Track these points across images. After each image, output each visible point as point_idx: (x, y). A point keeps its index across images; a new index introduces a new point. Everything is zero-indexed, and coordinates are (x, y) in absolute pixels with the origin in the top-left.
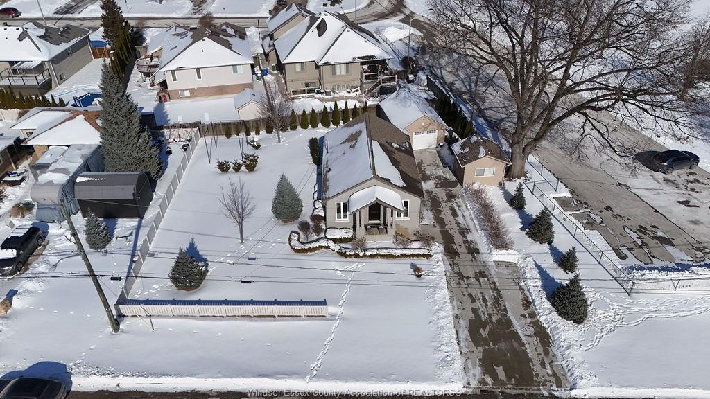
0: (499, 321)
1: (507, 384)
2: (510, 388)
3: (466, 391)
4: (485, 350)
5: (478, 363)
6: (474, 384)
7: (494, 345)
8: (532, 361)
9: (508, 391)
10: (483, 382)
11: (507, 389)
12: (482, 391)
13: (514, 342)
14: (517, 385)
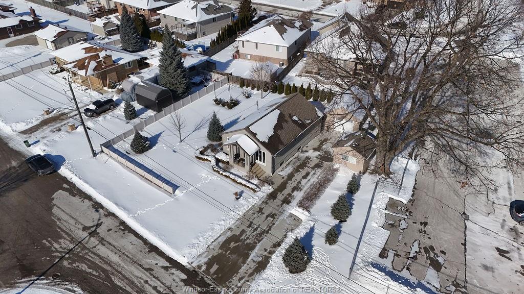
0: (248, 244)
1: (209, 275)
2: (208, 278)
3: (187, 266)
4: (222, 253)
5: (210, 257)
6: (194, 265)
7: (229, 254)
8: (237, 274)
9: (206, 279)
10: (199, 267)
11: (206, 277)
12: (194, 271)
13: (241, 259)
14: (214, 279)
